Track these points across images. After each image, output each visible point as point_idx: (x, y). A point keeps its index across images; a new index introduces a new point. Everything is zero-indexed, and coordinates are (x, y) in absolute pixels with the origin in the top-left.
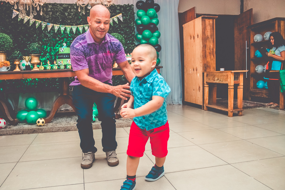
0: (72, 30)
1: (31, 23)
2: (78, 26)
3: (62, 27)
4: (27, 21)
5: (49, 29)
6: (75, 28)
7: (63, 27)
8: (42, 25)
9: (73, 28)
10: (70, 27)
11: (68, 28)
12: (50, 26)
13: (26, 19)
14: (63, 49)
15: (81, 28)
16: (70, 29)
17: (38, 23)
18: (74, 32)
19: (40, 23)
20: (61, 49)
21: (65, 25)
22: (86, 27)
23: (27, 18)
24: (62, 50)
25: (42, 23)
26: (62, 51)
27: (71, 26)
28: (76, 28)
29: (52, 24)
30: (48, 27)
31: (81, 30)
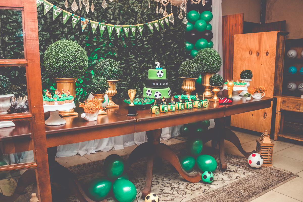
0: (116, 31)
1: (55, 15)
2: (123, 26)
3: (101, 26)
4: (48, 11)
5: (83, 27)
6: (119, 29)
7: (103, 25)
8: (73, 19)
9: (117, 28)
10: (112, 27)
11: (110, 28)
12: (85, 23)
13: (48, 8)
15: (127, 29)
16: (113, 29)
17: (66, 16)
18: (118, 34)
19: (69, 16)
21: (106, 23)
22: (132, 28)
23: (49, 6)
25: (72, 16)
26: (160, 75)
27: (114, 25)
29: (88, 20)
30: (82, 24)
31: (127, 32)
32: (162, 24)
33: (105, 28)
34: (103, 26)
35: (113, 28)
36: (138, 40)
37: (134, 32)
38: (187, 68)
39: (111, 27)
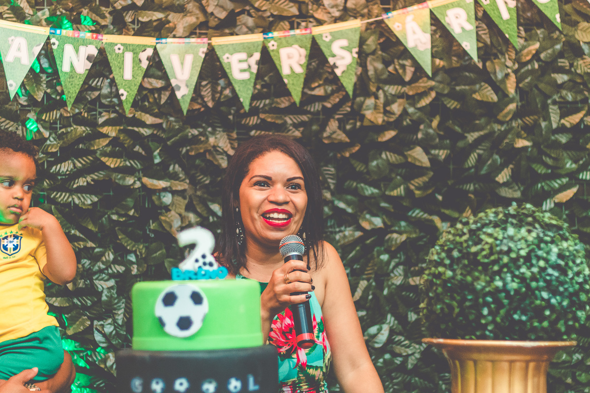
0: (165, 77)
2: (217, 41)
3: (69, 49)
6: (189, 59)
7: (77, 44)
9: (174, 58)
10: (144, 48)
11: (129, 57)
14: (197, 298)
15: (243, 56)
16: (145, 64)
18: (184, 93)
20: (170, 299)
21: (99, 30)
24: (184, 307)
26: (184, 323)
27: (151, 41)
28: (196, 55)
31: (246, 76)
32: (505, 15)
33: (89, 58)
34: (82, 49)
35: (148, 59)
36: (333, 125)
37: (299, 70)
38: (450, 267)
39: (136, 50)
